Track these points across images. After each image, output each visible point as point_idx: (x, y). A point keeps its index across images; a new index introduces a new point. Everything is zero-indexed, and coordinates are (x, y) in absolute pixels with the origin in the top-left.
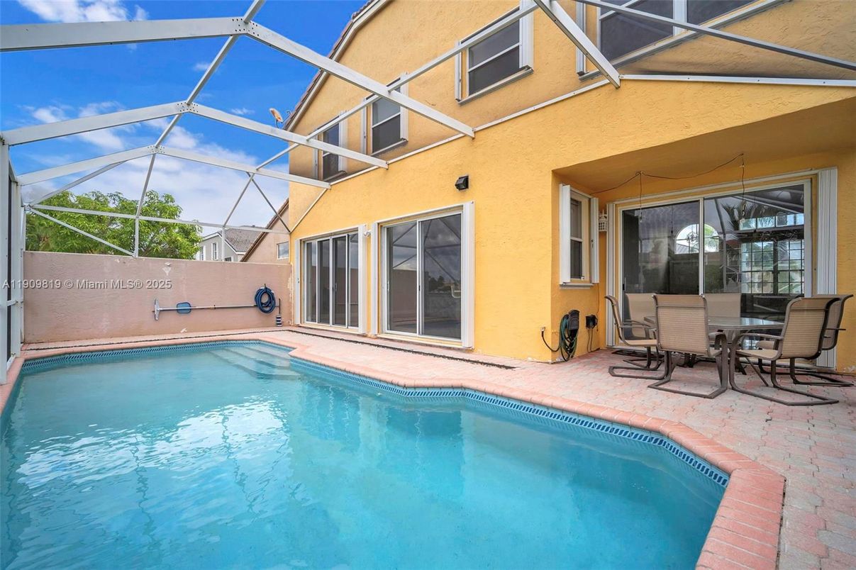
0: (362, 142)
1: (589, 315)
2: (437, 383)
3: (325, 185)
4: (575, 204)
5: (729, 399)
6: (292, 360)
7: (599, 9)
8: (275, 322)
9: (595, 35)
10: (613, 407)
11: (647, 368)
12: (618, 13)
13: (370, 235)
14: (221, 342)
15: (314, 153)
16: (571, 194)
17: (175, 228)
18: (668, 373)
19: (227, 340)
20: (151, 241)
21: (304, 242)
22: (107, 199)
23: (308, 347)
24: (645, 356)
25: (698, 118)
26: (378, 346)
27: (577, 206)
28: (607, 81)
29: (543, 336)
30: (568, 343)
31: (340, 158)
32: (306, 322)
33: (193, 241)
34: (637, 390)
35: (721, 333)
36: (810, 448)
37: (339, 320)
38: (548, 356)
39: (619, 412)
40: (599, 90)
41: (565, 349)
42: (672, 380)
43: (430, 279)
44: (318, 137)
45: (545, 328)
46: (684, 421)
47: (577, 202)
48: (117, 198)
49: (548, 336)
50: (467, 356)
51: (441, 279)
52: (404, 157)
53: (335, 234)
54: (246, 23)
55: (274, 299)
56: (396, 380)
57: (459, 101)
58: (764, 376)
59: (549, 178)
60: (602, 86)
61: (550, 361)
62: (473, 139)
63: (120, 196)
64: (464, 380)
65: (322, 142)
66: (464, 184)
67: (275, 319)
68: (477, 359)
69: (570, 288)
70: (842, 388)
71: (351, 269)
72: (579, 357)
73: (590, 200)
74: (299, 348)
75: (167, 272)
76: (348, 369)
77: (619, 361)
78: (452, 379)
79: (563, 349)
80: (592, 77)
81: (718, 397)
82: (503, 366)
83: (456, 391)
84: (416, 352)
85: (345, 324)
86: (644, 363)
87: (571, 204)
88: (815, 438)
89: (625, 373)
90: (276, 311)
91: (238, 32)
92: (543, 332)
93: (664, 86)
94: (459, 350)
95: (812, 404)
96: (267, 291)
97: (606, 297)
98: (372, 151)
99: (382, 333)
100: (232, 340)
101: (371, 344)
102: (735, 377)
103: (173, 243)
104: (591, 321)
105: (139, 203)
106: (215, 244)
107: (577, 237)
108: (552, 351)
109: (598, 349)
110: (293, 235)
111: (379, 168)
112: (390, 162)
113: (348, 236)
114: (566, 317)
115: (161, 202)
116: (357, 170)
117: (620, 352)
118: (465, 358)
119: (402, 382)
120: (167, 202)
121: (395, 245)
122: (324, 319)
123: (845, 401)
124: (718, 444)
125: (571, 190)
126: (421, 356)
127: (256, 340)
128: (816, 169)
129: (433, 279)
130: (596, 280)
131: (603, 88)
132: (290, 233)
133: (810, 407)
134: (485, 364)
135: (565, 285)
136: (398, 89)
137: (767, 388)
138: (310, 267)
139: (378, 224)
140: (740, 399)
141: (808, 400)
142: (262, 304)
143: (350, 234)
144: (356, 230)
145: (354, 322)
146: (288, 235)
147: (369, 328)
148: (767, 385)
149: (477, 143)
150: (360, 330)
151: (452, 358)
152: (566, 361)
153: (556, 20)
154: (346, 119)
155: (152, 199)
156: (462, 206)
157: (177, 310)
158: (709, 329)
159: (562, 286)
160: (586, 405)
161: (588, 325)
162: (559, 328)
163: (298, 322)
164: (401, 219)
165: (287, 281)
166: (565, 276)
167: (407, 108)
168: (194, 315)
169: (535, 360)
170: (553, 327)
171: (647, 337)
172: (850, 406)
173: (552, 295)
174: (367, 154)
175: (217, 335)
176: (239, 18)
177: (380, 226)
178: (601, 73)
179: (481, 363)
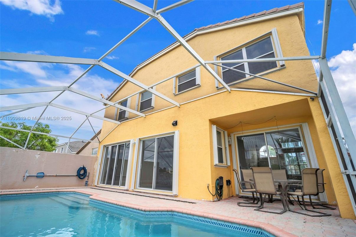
0: (136, 107)
1: (228, 180)
2: (160, 209)
3: (118, 123)
4: (218, 133)
5: (288, 214)
6: (90, 201)
7: (221, 67)
8: (85, 184)
9: (221, 75)
10: (239, 218)
11: (253, 203)
12: (230, 70)
13: (135, 143)
14: (55, 193)
15: (116, 109)
16: (216, 129)
17: (46, 139)
18: (262, 204)
19: (59, 192)
20: (33, 144)
21: (105, 146)
22: (17, 125)
23: (99, 194)
24: (252, 198)
25: (258, 103)
26: (134, 194)
27: (219, 134)
28: (226, 90)
29: (208, 188)
30: (219, 192)
31: (126, 112)
32: (100, 184)
33: (53, 146)
34: (250, 211)
35: (280, 184)
36: (323, 232)
37: (116, 183)
38: (211, 198)
39: (242, 219)
40: (224, 93)
41: (218, 194)
42: (264, 208)
43: (160, 169)
44: (119, 103)
45: (209, 184)
46: (270, 223)
47: (219, 132)
48: (22, 125)
49: (210, 188)
50: (175, 199)
51: (165, 169)
52: (152, 113)
53: (120, 143)
54: (99, 61)
55: (86, 172)
56: (141, 208)
57: (174, 94)
58: (301, 206)
59: (208, 123)
60: (224, 92)
61: (212, 200)
62: (179, 107)
63: (25, 124)
64: (173, 208)
65: (120, 105)
66: (175, 124)
67: (85, 182)
68: (179, 200)
69: (218, 167)
70: (332, 210)
71: (125, 160)
72: (225, 199)
73: (224, 132)
74: (95, 195)
75: (37, 157)
76: (118, 203)
77: (242, 201)
78: (167, 207)
79: (217, 195)
80: (221, 88)
81: (284, 214)
82: (191, 202)
83: (169, 213)
84: (151, 197)
85: (119, 185)
86: (252, 201)
87: (217, 133)
88: (324, 229)
89: (244, 205)
90: (86, 178)
91: (95, 64)
92: (208, 186)
93: (246, 93)
94: (171, 196)
95: (321, 216)
96: (84, 168)
97: (233, 170)
98: (139, 110)
99: (136, 189)
100: (61, 192)
101: (130, 194)
102: (289, 206)
103: (43, 146)
104: (229, 182)
105: (32, 127)
106: (63, 148)
107: (220, 146)
108: (213, 195)
109: (233, 196)
110: (100, 144)
111: (142, 117)
112: (146, 115)
113: (126, 144)
114: (218, 179)
115: (43, 128)
116: (132, 117)
117: (242, 197)
118: (174, 199)
119: (144, 209)
120: (46, 128)
121: (146, 150)
122: (109, 183)
123: (334, 215)
124: (285, 231)
125: (216, 127)
126: (154, 198)
127: (73, 192)
128: (301, 123)
129: (161, 168)
130: (229, 164)
131: (225, 92)
132: (100, 142)
133: (321, 217)
134: (183, 201)
135: (216, 165)
136: (152, 88)
137: (303, 210)
138: (106, 159)
139: (139, 139)
140: (292, 214)
141: (320, 214)
142: (80, 174)
143: (126, 143)
144: (130, 141)
145: (123, 184)
146: (99, 143)
147: (130, 187)
148: (303, 209)
149: (180, 109)
150: (125, 188)
151: (168, 199)
152: (219, 201)
153: (207, 69)
154: (131, 97)
155: (39, 126)
156: (174, 132)
157: (37, 176)
158: (275, 182)
159: (215, 165)
160: (228, 217)
161: (227, 184)
162: (215, 185)
163: (96, 184)
164: (149, 137)
165: (94, 164)
166: (216, 161)
167: (155, 94)
168: (45, 179)
169: (205, 200)
170: (212, 184)
171: (252, 188)
172: (336, 216)
173: (211, 169)
174: (137, 111)
175: (54, 189)
176: (97, 60)
177: (140, 140)
178: (224, 88)
179: (181, 201)
